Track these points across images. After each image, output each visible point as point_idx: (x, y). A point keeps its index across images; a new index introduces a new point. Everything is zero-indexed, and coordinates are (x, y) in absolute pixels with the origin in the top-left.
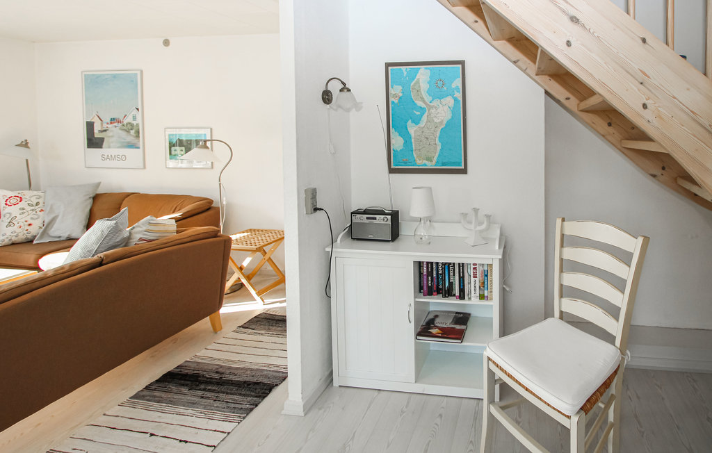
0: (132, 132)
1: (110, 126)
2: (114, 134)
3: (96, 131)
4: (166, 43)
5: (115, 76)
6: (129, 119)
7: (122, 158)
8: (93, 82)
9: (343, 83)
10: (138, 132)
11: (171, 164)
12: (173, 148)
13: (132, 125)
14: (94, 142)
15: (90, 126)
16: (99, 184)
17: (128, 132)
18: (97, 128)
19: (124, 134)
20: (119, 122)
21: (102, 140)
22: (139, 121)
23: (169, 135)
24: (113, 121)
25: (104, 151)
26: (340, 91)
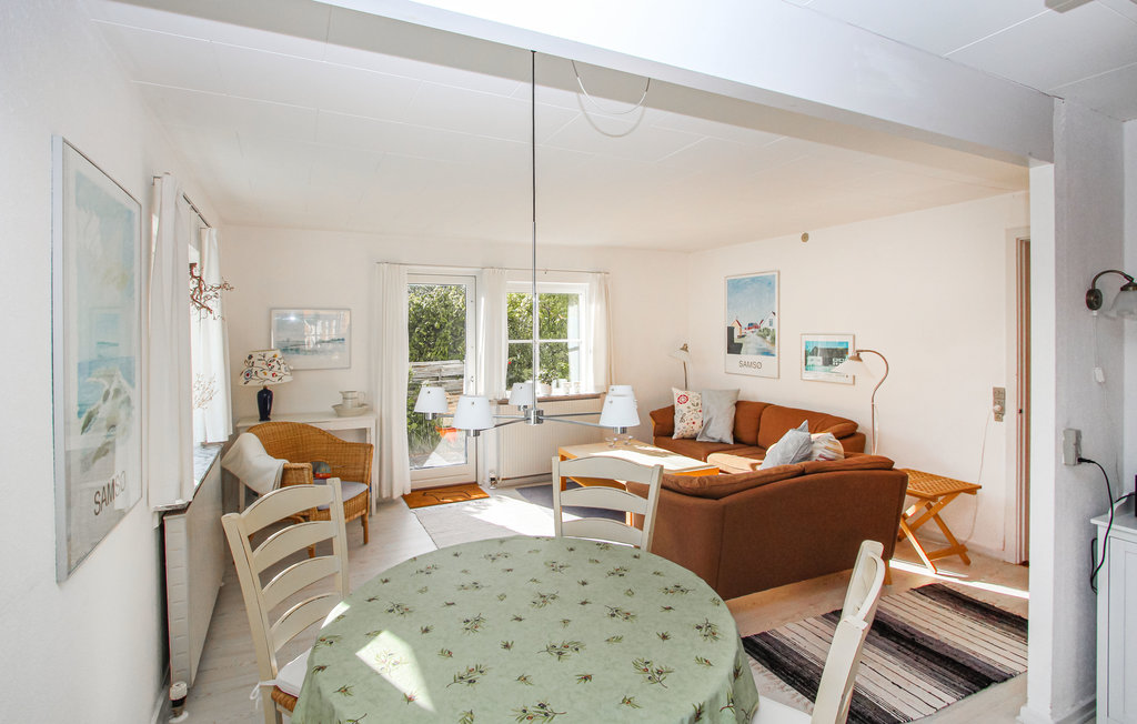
0: (769, 338)
1: (748, 331)
2: (752, 341)
3: (735, 336)
4: (805, 237)
5: (753, 280)
6: (765, 325)
7: (758, 366)
8: (735, 286)
9: (1126, 277)
10: (773, 338)
11: (808, 375)
12: (809, 358)
13: (768, 330)
14: (734, 348)
15: (731, 331)
16: (738, 391)
17: (764, 337)
18: (736, 333)
19: (759, 339)
20: (756, 327)
21: (741, 345)
22: (775, 326)
23: (806, 343)
24: (751, 326)
25: (742, 357)
26: (1122, 289)
